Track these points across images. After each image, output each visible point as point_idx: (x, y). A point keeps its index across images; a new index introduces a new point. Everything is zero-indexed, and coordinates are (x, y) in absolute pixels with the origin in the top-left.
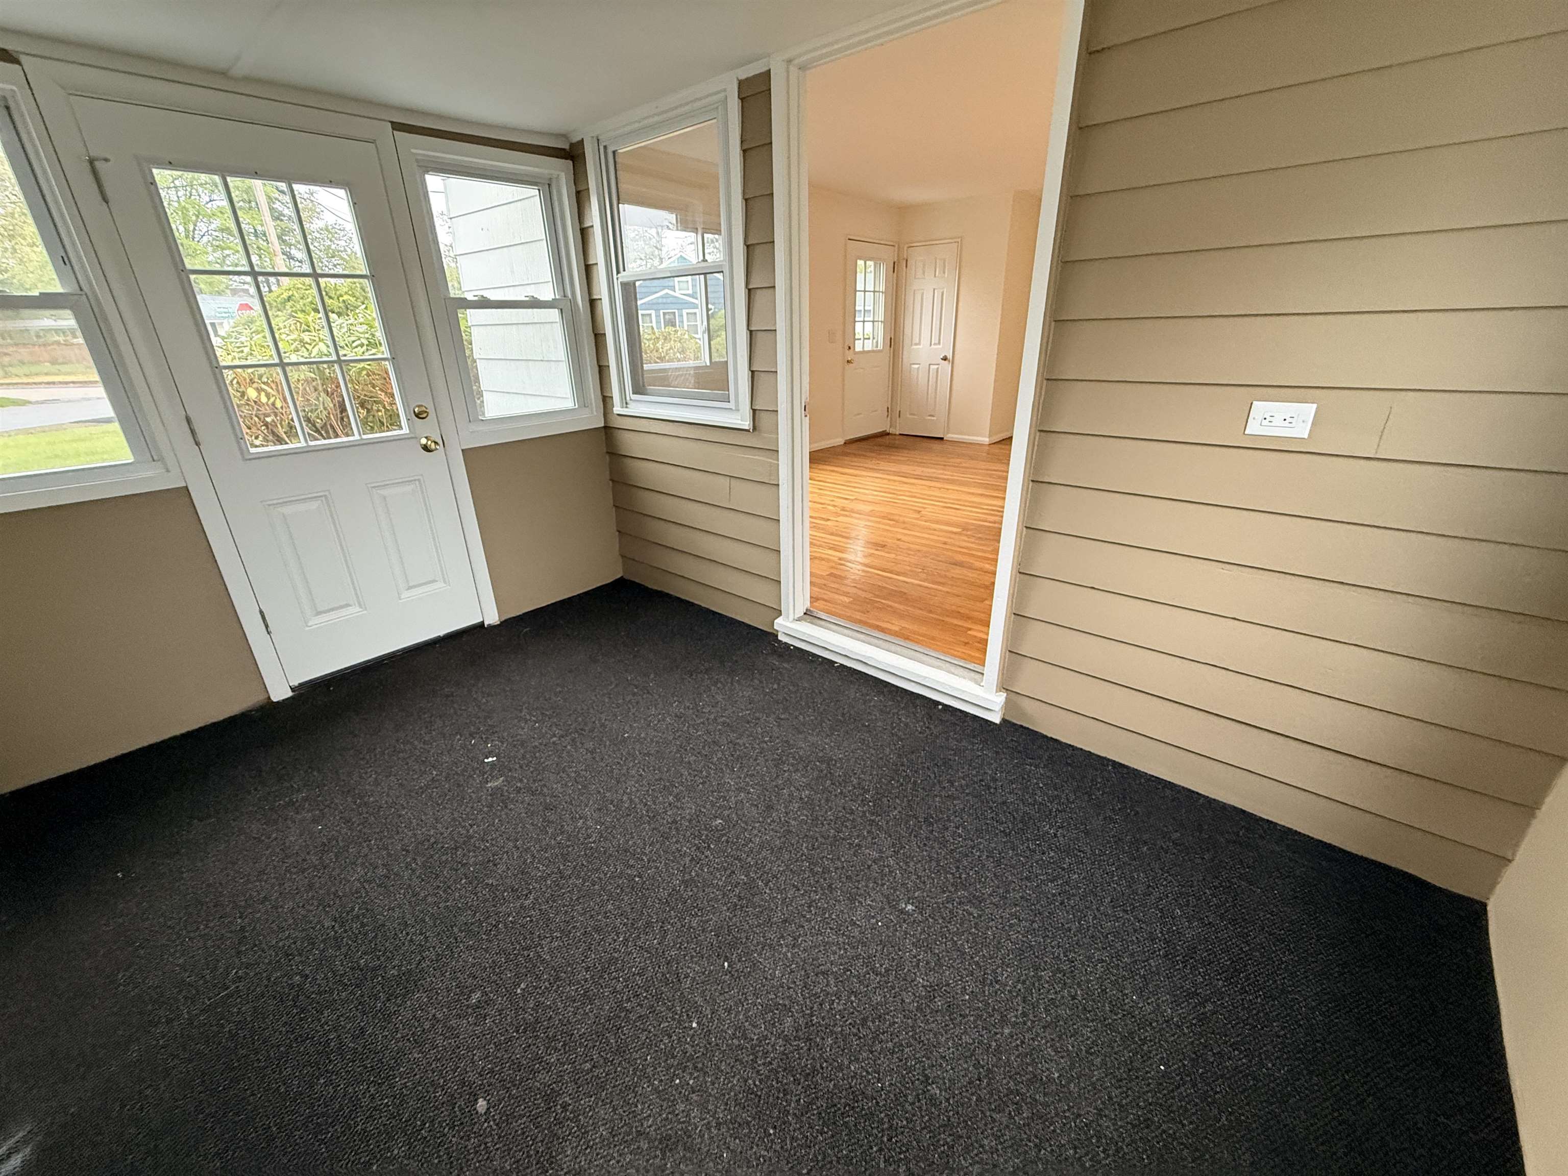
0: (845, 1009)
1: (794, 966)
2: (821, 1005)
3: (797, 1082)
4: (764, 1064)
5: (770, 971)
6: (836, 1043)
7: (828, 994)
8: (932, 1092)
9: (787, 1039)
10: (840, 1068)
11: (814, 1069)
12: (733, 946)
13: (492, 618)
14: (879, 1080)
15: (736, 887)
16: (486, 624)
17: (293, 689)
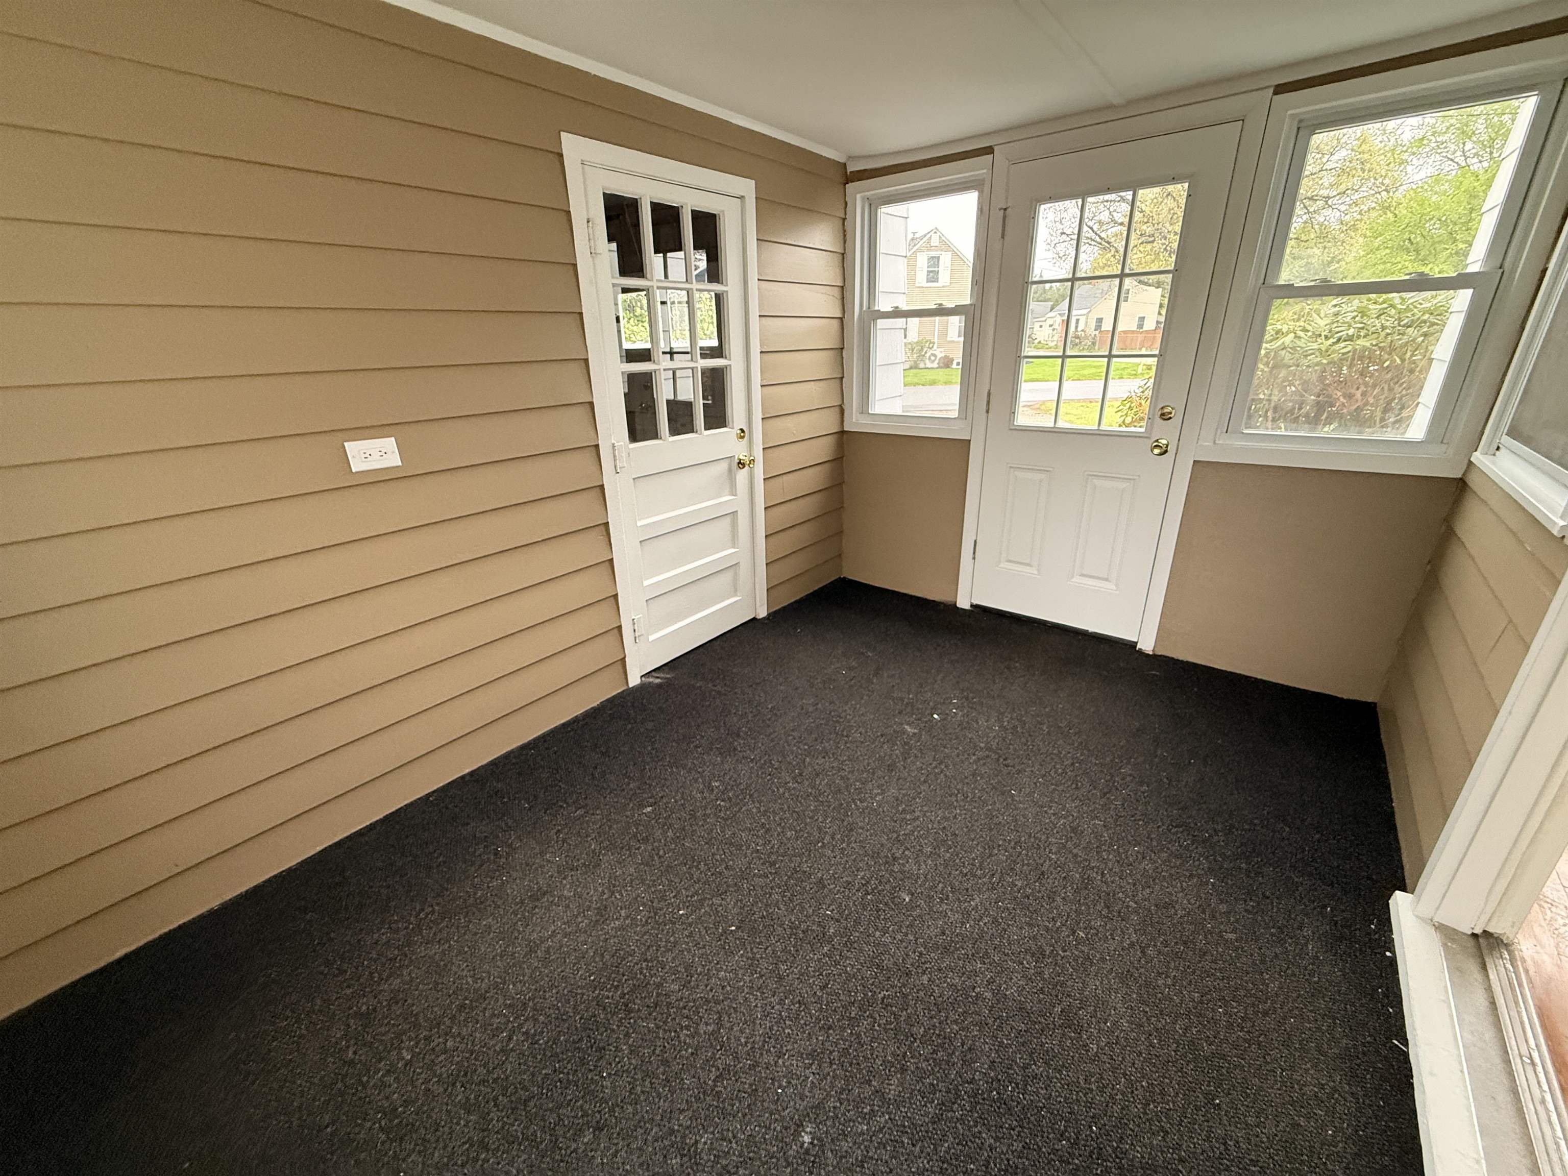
0: (680, 1042)
1: (728, 988)
2: (687, 1017)
3: (623, 996)
4: (641, 968)
5: (724, 967)
6: (649, 1031)
7: (698, 1024)
8: (587, 1133)
9: (659, 985)
10: (627, 1035)
11: (631, 1011)
12: (753, 932)
13: (1147, 645)
14: (609, 1074)
15: (819, 926)
16: (1139, 646)
17: (972, 606)
